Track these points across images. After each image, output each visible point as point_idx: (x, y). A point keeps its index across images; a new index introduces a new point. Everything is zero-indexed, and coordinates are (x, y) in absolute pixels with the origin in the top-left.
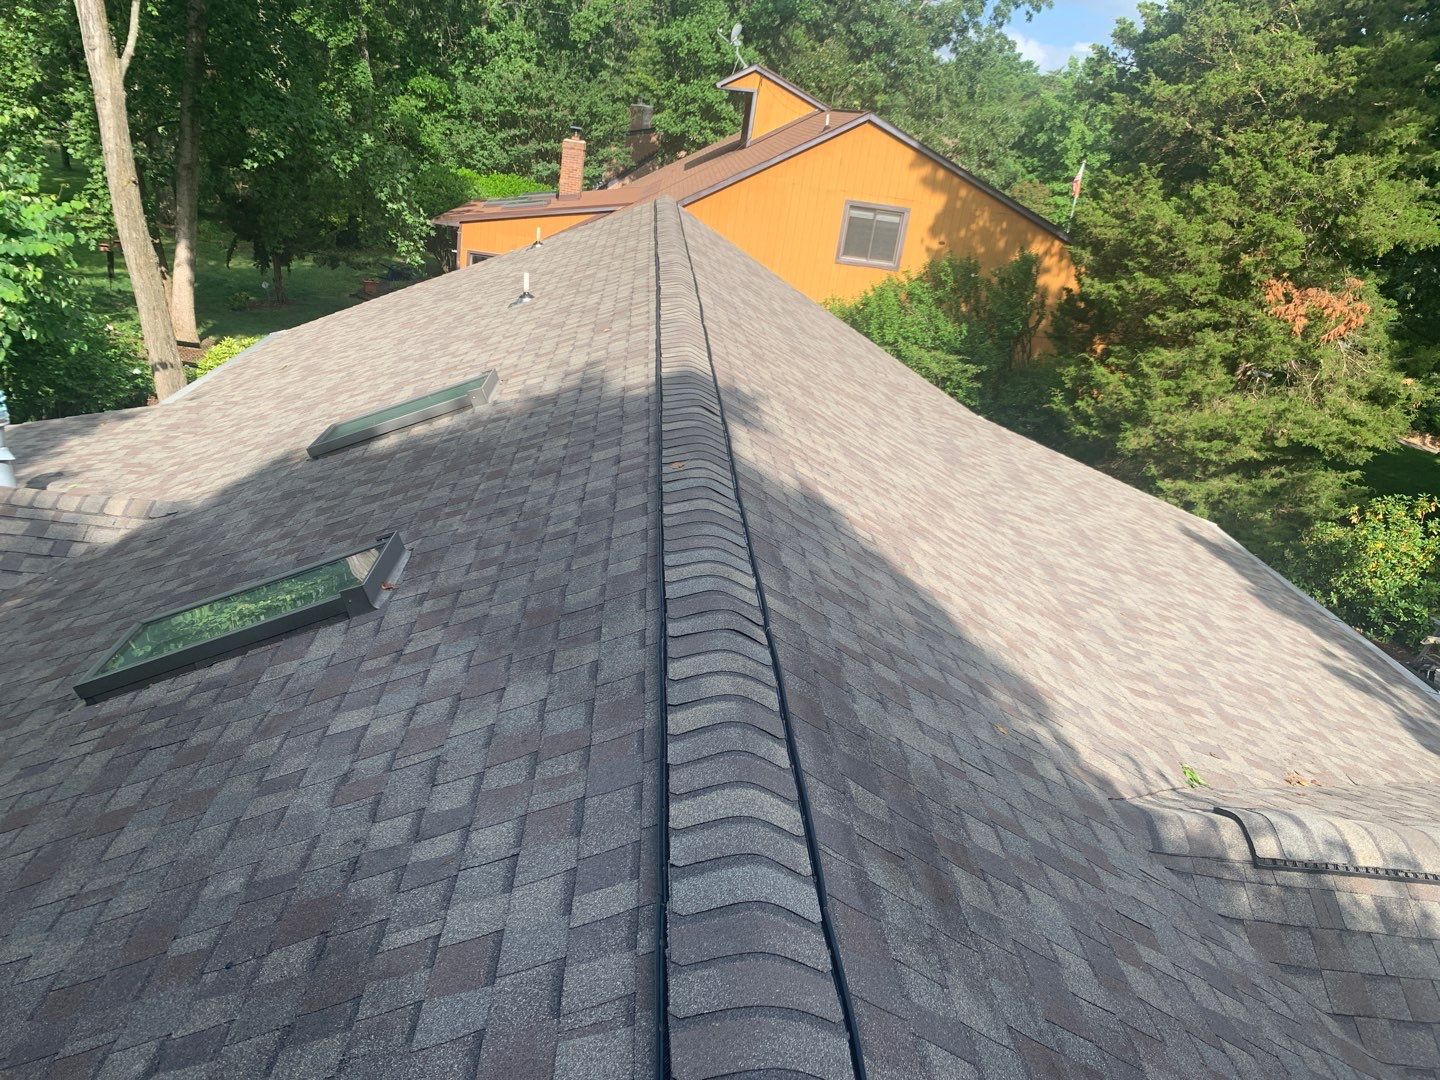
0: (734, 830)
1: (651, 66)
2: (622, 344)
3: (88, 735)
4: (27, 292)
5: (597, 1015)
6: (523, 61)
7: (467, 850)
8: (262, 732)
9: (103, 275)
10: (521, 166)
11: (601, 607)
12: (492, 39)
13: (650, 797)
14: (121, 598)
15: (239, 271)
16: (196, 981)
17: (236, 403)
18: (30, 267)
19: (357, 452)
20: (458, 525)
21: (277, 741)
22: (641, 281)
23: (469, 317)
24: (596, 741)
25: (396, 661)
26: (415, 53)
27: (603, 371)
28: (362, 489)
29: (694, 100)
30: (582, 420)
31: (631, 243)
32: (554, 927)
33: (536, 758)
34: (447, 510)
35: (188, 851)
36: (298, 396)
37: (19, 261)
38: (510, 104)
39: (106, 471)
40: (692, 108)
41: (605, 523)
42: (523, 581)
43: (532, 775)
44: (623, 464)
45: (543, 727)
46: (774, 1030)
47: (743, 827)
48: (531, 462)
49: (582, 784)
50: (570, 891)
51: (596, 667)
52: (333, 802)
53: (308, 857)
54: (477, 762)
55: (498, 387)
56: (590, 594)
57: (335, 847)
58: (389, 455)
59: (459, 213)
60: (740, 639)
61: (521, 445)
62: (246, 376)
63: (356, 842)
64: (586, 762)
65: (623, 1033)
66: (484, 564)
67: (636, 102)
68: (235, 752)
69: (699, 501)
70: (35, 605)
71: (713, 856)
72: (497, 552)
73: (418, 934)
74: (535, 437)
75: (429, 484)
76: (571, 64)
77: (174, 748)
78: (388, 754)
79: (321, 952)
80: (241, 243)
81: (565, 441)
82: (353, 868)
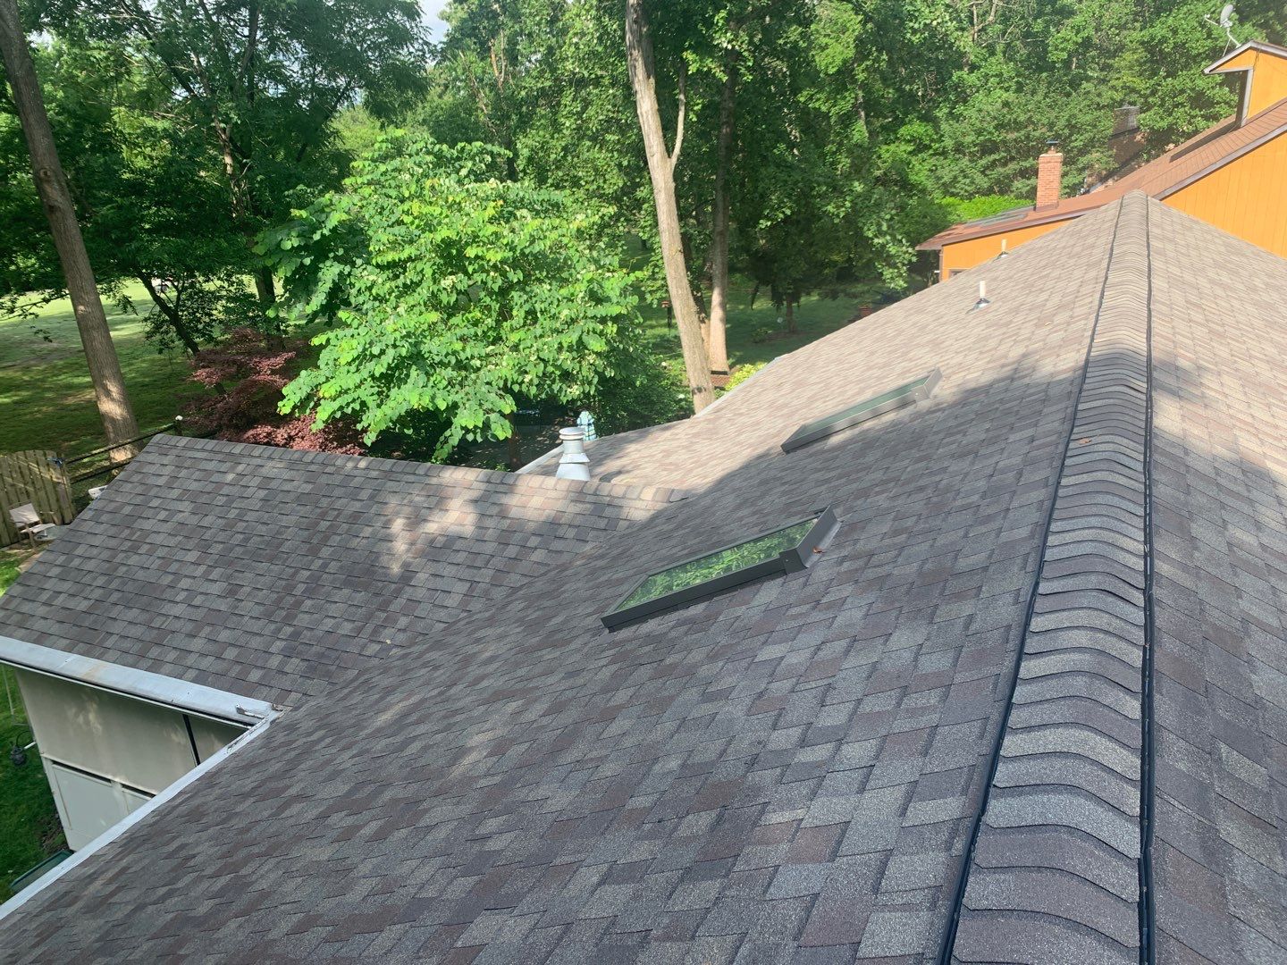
0: (1058, 763)
1: (1137, 68)
2: (1061, 334)
3: (606, 654)
4: (608, 342)
5: (907, 898)
6: (1002, 92)
7: (837, 757)
8: (712, 658)
9: (665, 326)
10: (1002, 187)
11: (985, 569)
12: (972, 79)
13: (992, 729)
14: (643, 559)
15: (760, 311)
16: (639, 828)
17: (741, 414)
18: (610, 324)
19: (817, 447)
20: (882, 500)
21: (721, 664)
22: (1093, 274)
23: (931, 327)
24: (956, 681)
25: (814, 608)
26: (904, 106)
27: (1037, 361)
28: (817, 475)
29: (1182, 91)
30: (1008, 406)
31: (1091, 240)
32: (890, 825)
33: (905, 692)
34: (877, 489)
35: (651, 737)
36: (786, 405)
37: (603, 320)
38: (990, 133)
39: (648, 469)
40: (1179, 99)
41: (1007, 496)
42: (925, 546)
43: (899, 704)
44: (1034, 444)
45: (916, 666)
46: (1056, 936)
47: (1070, 762)
48: (954, 446)
49: (938, 716)
50: (909, 798)
51: (971, 618)
52: (749, 713)
53: (725, 751)
54: (858, 691)
55: (941, 383)
56: (978, 559)
57: (744, 745)
58: (841, 447)
59: (941, 237)
60: (1111, 599)
61: (950, 433)
62: (752, 393)
63: (759, 743)
64: (946, 696)
65: (925, 915)
66: (896, 533)
67: (1121, 105)
68: (691, 672)
69: (1098, 473)
70: (593, 564)
71: (1033, 782)
72: (910, 522)
73: (787, 816)
74: (962, 424)
75: (868, 468)
76: (1050, 84)
77: (655, 665)
78: (794, 680)
79: (720, 819)
80: (763, 288)
81: (987, 426)
82: (752, 763)
